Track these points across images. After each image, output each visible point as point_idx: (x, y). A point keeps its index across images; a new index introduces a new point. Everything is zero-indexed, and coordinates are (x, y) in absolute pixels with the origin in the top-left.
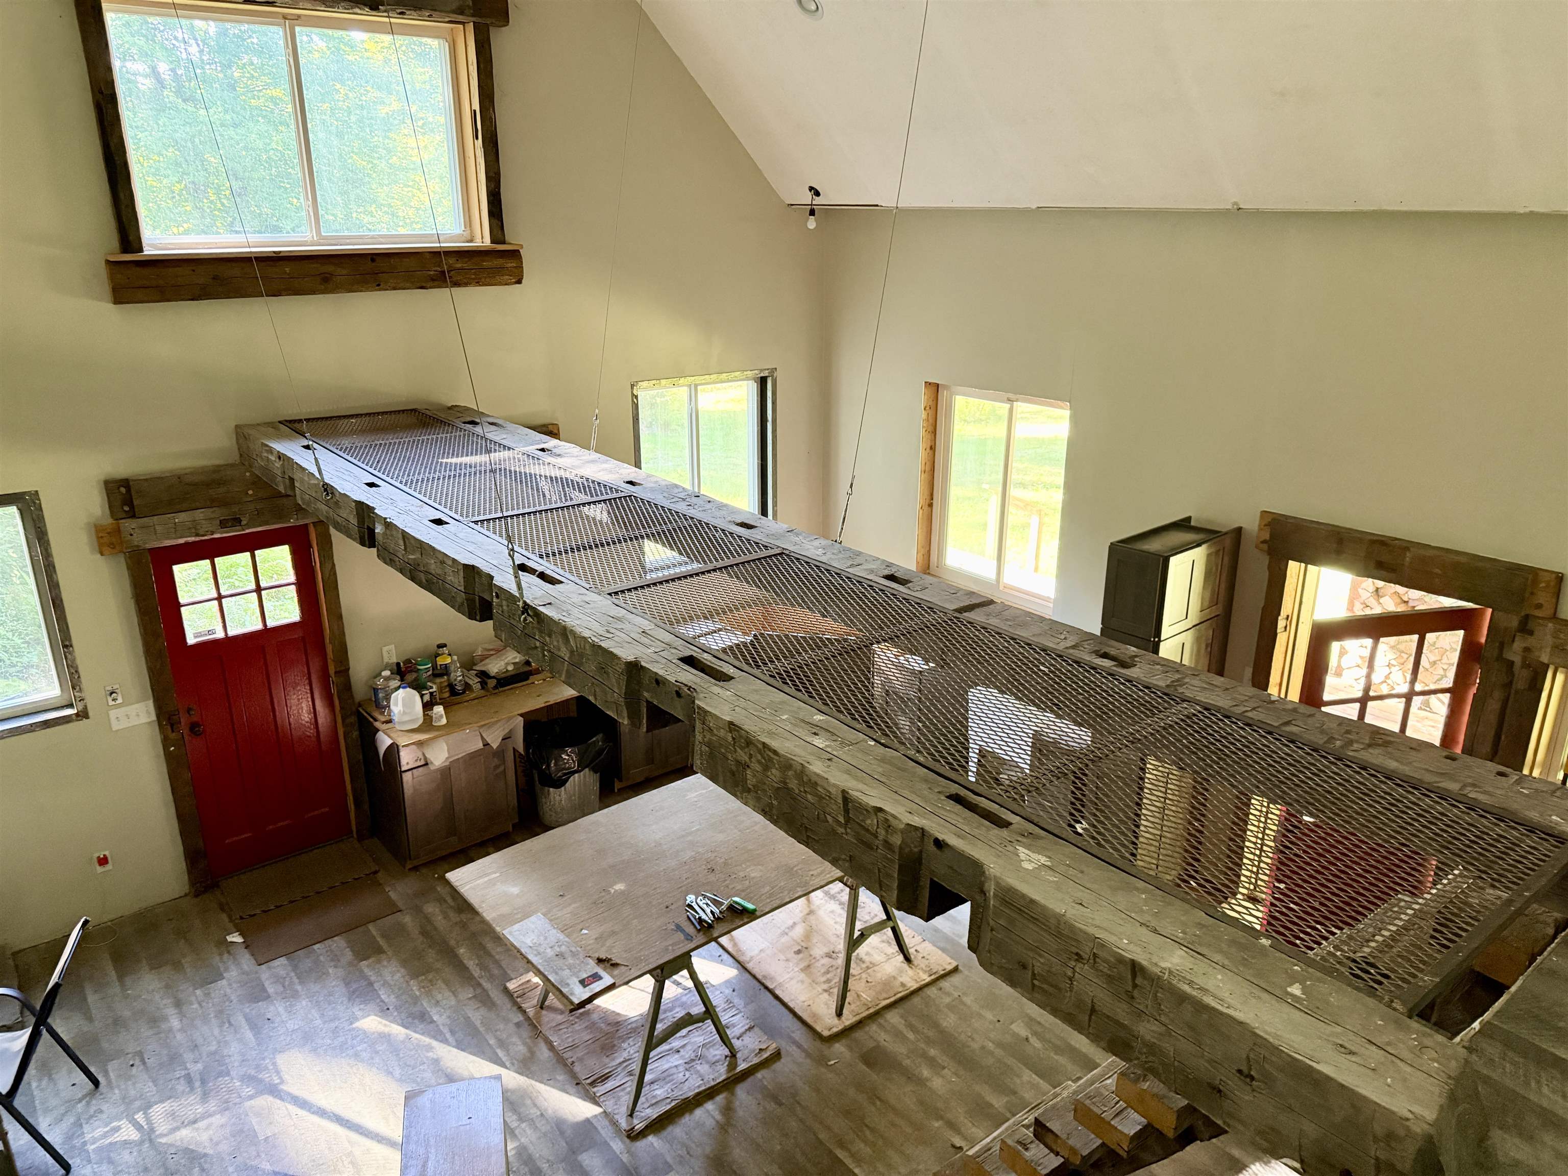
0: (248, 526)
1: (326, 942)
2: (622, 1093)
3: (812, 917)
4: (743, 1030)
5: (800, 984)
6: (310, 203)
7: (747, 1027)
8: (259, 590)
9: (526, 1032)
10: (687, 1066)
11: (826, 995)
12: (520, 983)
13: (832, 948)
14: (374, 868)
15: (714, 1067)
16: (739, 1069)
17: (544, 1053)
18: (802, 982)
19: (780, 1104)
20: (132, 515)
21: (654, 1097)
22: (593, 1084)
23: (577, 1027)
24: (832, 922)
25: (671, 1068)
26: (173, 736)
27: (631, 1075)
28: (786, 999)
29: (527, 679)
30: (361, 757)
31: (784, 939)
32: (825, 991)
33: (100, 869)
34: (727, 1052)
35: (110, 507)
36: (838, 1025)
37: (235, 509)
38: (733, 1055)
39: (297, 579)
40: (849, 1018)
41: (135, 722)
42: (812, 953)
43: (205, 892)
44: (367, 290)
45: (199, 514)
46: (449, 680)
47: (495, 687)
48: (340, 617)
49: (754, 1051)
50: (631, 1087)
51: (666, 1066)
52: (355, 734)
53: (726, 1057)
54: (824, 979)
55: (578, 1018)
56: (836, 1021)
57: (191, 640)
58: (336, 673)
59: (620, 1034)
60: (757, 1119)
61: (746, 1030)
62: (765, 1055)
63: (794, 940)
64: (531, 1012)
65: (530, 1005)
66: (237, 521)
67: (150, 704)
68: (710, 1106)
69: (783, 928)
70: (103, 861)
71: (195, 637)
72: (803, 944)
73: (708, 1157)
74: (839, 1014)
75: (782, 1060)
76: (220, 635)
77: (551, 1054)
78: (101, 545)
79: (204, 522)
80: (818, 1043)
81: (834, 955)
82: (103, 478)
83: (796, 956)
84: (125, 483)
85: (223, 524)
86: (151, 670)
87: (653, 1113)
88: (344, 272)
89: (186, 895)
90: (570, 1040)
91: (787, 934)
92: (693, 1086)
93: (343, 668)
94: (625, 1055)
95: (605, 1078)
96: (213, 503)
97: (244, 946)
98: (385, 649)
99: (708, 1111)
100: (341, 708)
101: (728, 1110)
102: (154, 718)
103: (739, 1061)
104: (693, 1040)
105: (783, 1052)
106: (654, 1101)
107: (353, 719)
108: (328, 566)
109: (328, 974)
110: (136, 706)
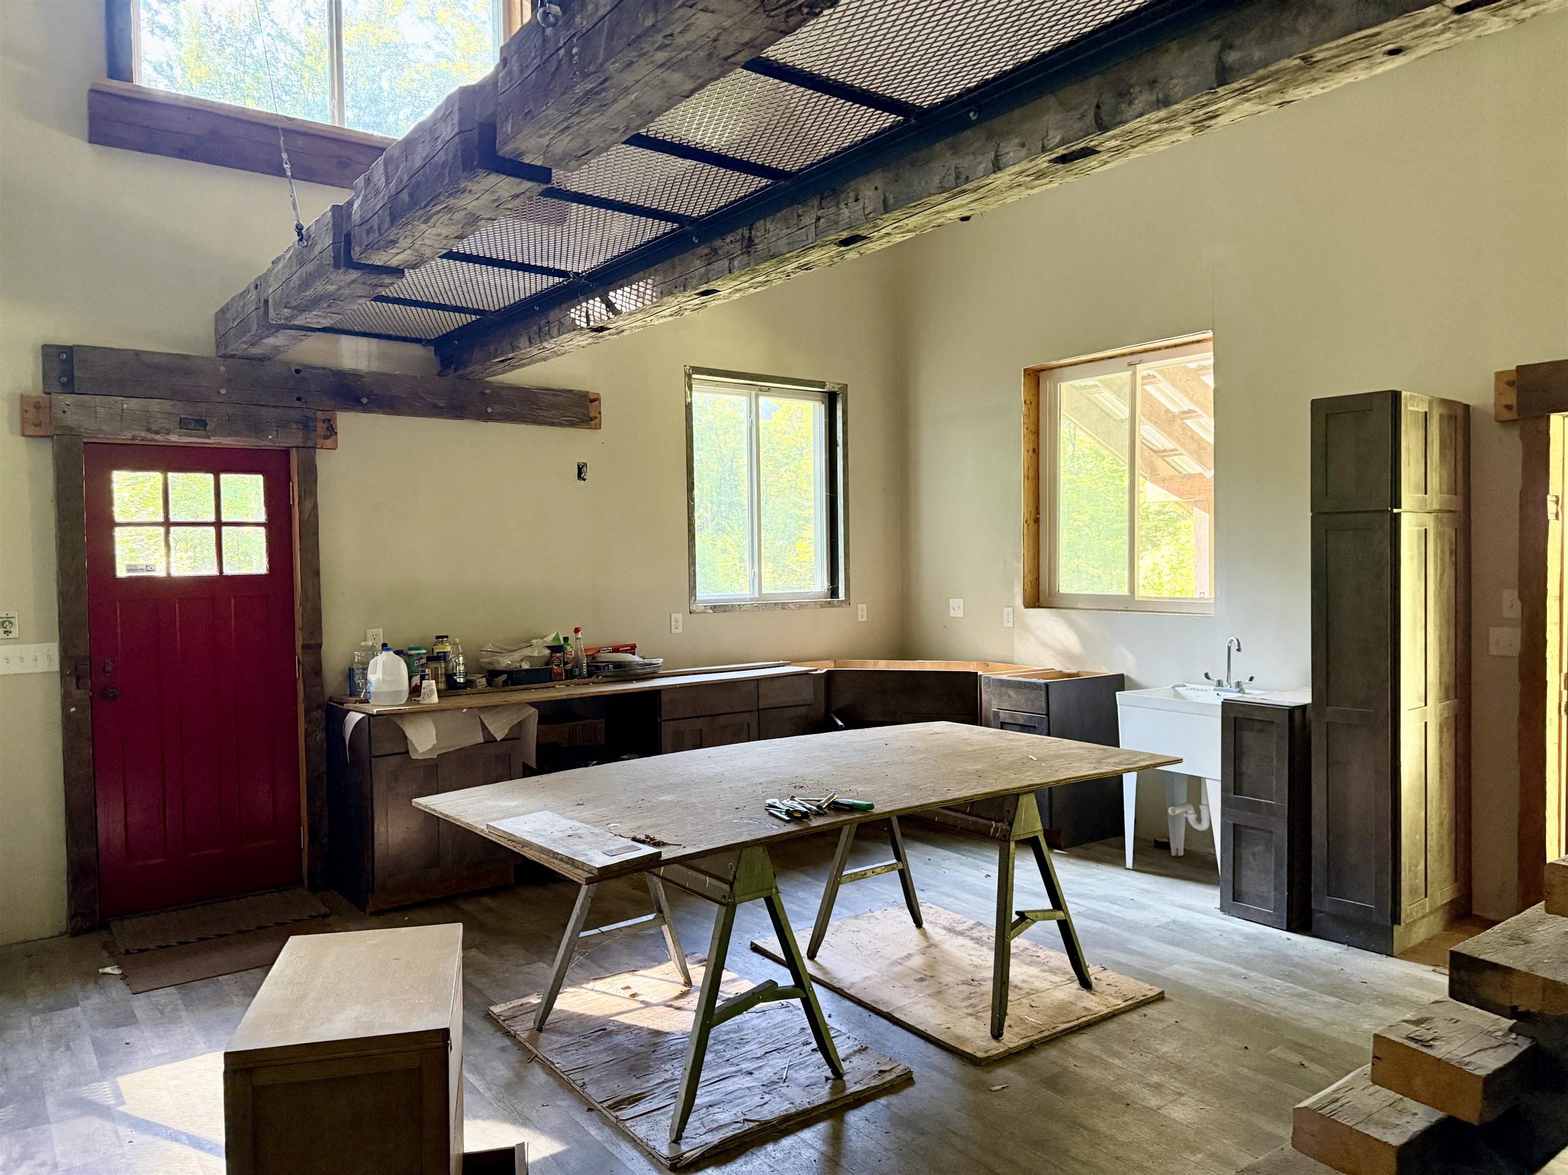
0: (214, 433)
1: (238, 974)
2: (662, 1117)
4: (851, 1051)
5: (930, 1009)
7: (856, 1048)
8: (218, 524)
9: (514, 1056)
10: (767, 1090)
11: (971, 1019)
12: (510, 1006)
13: (970, 977)
14: (324, 910)
15: (809, 1089)
16: (848, 1092)
17: (538, 1076)
18: (933, 1007)
19: (923, 1133)
20: (69, 387)
21: (715, 1121)
22: (617, 1106)
23: (592, 1049)
24: (966, 955)
25: (740, 1089)
26: (77, 693)
27: (676, 1097)
28: (911, 1022)
29: (546, 682)
30: (323, 768)
31: (898, 969)
32: (971, 1015)
34: (829, 1073)
35: (45, 376)
36: (996, 1048)
37: (202, 408)
38: (838, 1074)
39: (268, 517)
40: (1011, 1039)
41: (30, 667)
42: (941, 981)
43: (89, 930)
45: (155, 406)
46: (446, 668)
47: (505, 683)
48: (317, 573)
49: (871, 1072)
50: (675, 1108)
51: (732, 1088)
52: (320, 735)
53: (827, 1079)
54: (965, 1004)
55: (593, 1040)
56: (994, 1043)
57: (121, 572)
58: (304, 647)
59: (658, 1055)
60: (886, 1150)
61: (855, 1052)
62: (889, 1077)
63: (911, 969)
64: (523, 1035)
65: (523, 1028)
66: (202, 423)
67: (53, 649)
68: (806, 1134)
69: (894, 958)
71: (129, 570)
72: (925, 973)
74: (997, 1034)
75: (917, 1086)
76: (161, 572)
77: (551, 1079)
78: (24, 421)
79: (160, 415)
80: (971, 1070)
81: (975, 983)
82: (41, 341)
83: (919, 983)
84: (69, 351)
85: (183, 424)
86: (62, 595)
87: (714, 1139)
88: (365, 160)
89: (61, 934)
90: (581, 1061)
91: (900, 964)
92: (775, 1108)
93: (312, 642)
94: (667, 1076)
95: (635, 1100)
96: (173, 395)
97: (119, 977)
98: (370, 632)
99: (803, 1142)
100: (306, 696)
101: (836, 1139)
102: (56, 667)
103: (848, 1085)
104: (771, 1063)
105: (915, 1076)
106: (715, 1125)
107: (319, 714)
108: (308, 505)
109: (233, 1002)
110: (35, 646)
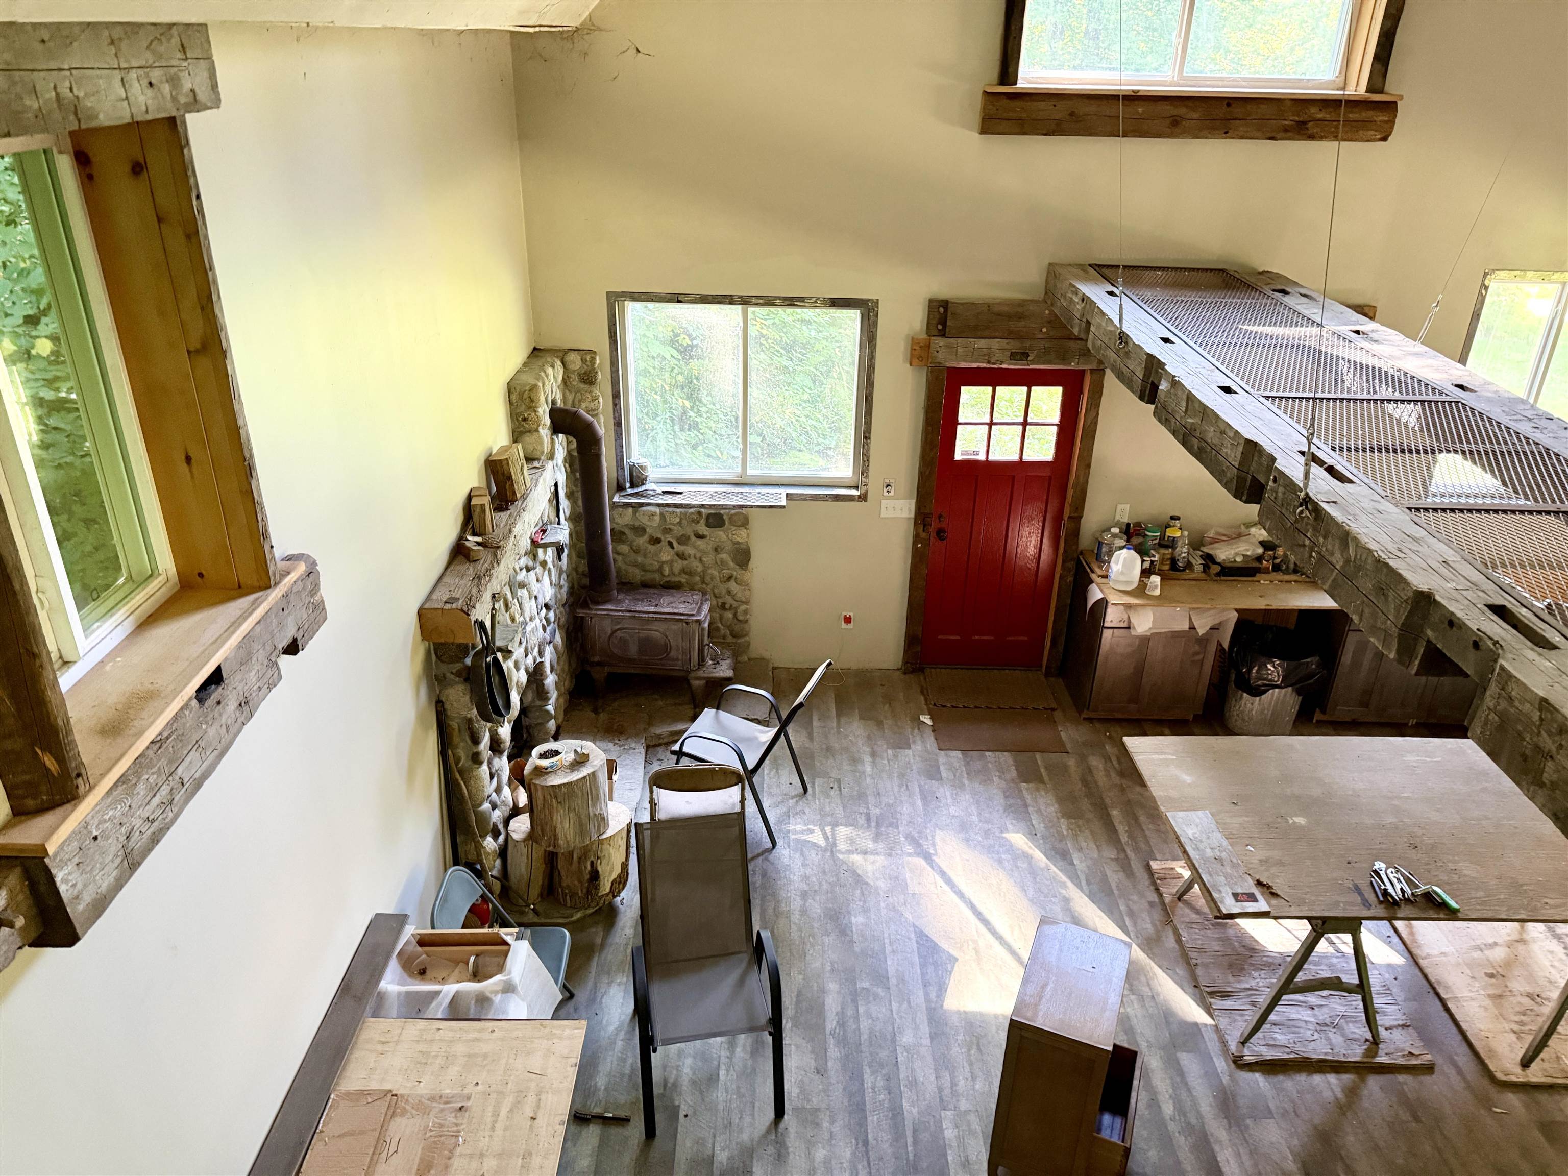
0: (1033, 362)
1: (997, 753)
2: (1239, 1018)
3: (1521, 947)
4: (1396, 1023)
5: (1482, 1010)
6: (1181, 40)
7: (1401, 1023)
8: (1025, 424)
9: (1158, 914)
10: (1318, 1028)
11: (1513, 1037)
12: (1164, 866)
13: (1537, 990)
14: (1054, 705)
15: (1348, 1042)
16: (1378, 1060)
17: (1170, 942)
18: (1486, 1009)
19: (1417, 1119)
20: (943, 334)
21: (1274, 1039)
22: (1212, 994)
23: (1209, 933)
24: (1547, 964)
25: (1299, 1020)
26: (923, 535)
27: (1254, 1005)
28: (1458, 1017)
29: (1254, 575)
30: (1069, 601)
31: (1476, 954)
32: (1514, 1032)
33: (844, 625)
34: (1369, 1036)
35: (928, 323)
36: (1518, 1075)
37: (1027, 344)
38: (1375, 1041)
39: (1061, 421)
40: (1536, 1074)
41: (899, 514)
42: (1509, 984)
43: (912, 672)
44: (1214, 137)
45: (995, 343)
46: (1172, 554)
47: (1218, 574)
48: (1089, 466)
49: (1403, 1050)
50: (1252, 1017)
51: (1294, 1016)
52: (1070, 579)
53: (1367, 1040)
54: (1517, 1018)
55: (1213, 925)
56: (1518, 1070)
57: (958, 456)
58: (1069, 517)
59: (1252, 961)
60: (1383, 1119)
61: (1399, 1026)
62: (1414, 1062)
63: (1488, 960)
64: (1168, 899)
65: (1169, 891)
66: (1024, 355)
67: (914, 502)
68: (1332, 1078)
69: (1479, 942)
70: (848, 620)
71: (962, 454)
72: (1499, 970)
73: (1315, 1127)
74: (1526, 1063)
75: (1434, 1076)
76: (982, 457)
77: (1177, 946)
78: (912, 356)
79: (998, 351)
80: (1486, 1082)
81: (1539, 1000)
82: (929, 296)
83: (1487, 979)
84: (945, 304)
85: (1013, 356)
86: (921, 474)
87: (1269, 1054)
88: (1195, 116)
89: (898, 669)
90: (1200, 942)
91: (1481, 950)
92: (1318, 1049)
93: (1076, 515)
94: (1253, 983)
95: (1225, 995)
96: (1011, 335)
97: (931, 729)
98: (1120, 507)
99: (1328, 1082)
100: (1065, 551)
101: (1352, 1093)
102: (913, 515)
103: (1380, 1052)
104: (1332, 1005)
105: (1436, 1069)
106: (1272, 1043)
107: (1071, 564)
108: (1093, 414)
109: (992, 781)
110: (902, 501)
